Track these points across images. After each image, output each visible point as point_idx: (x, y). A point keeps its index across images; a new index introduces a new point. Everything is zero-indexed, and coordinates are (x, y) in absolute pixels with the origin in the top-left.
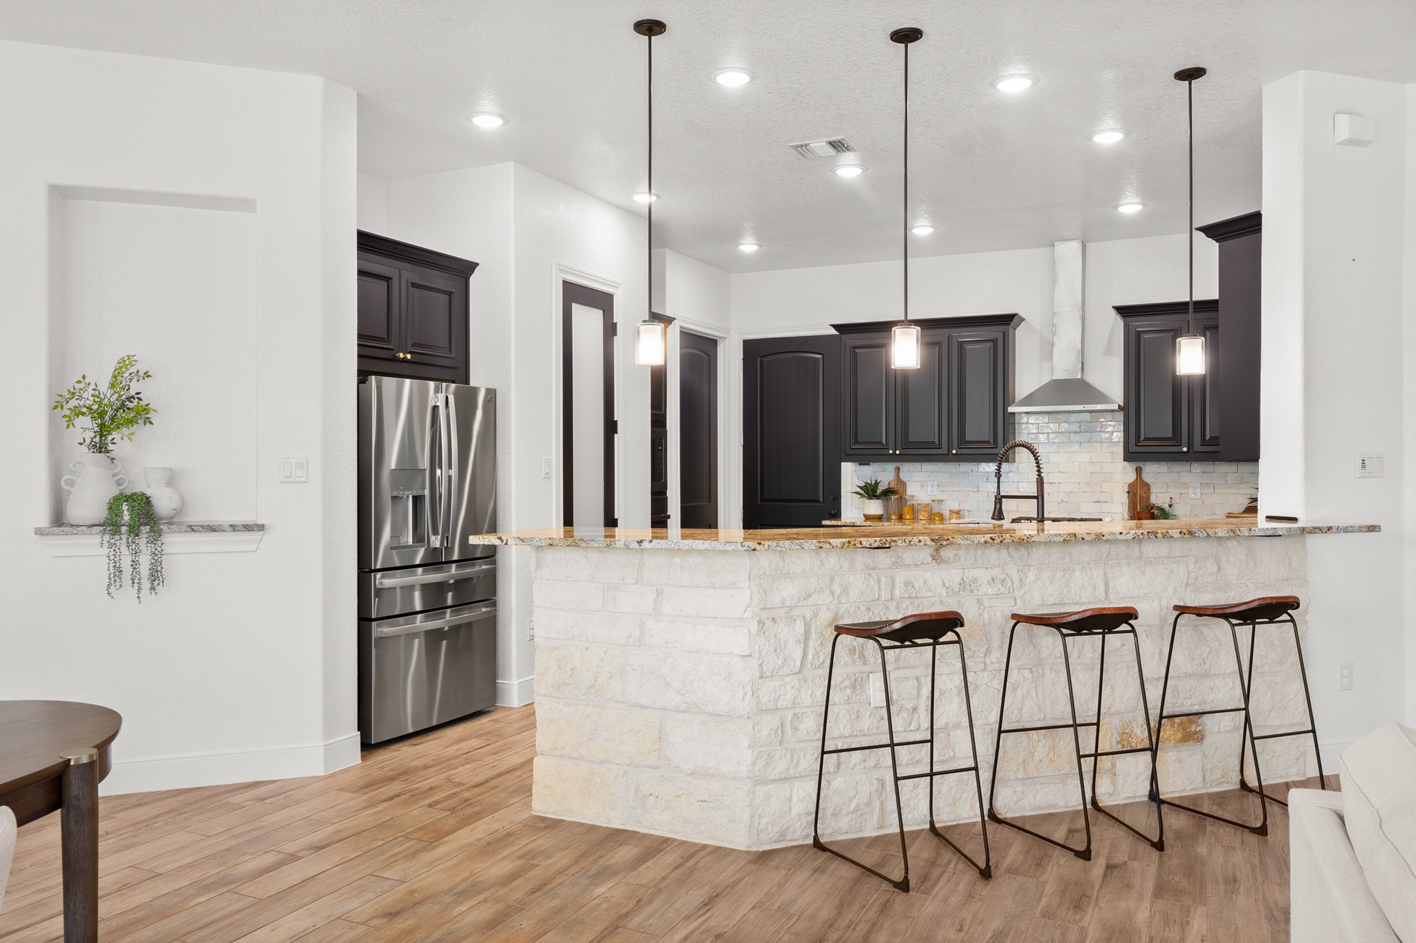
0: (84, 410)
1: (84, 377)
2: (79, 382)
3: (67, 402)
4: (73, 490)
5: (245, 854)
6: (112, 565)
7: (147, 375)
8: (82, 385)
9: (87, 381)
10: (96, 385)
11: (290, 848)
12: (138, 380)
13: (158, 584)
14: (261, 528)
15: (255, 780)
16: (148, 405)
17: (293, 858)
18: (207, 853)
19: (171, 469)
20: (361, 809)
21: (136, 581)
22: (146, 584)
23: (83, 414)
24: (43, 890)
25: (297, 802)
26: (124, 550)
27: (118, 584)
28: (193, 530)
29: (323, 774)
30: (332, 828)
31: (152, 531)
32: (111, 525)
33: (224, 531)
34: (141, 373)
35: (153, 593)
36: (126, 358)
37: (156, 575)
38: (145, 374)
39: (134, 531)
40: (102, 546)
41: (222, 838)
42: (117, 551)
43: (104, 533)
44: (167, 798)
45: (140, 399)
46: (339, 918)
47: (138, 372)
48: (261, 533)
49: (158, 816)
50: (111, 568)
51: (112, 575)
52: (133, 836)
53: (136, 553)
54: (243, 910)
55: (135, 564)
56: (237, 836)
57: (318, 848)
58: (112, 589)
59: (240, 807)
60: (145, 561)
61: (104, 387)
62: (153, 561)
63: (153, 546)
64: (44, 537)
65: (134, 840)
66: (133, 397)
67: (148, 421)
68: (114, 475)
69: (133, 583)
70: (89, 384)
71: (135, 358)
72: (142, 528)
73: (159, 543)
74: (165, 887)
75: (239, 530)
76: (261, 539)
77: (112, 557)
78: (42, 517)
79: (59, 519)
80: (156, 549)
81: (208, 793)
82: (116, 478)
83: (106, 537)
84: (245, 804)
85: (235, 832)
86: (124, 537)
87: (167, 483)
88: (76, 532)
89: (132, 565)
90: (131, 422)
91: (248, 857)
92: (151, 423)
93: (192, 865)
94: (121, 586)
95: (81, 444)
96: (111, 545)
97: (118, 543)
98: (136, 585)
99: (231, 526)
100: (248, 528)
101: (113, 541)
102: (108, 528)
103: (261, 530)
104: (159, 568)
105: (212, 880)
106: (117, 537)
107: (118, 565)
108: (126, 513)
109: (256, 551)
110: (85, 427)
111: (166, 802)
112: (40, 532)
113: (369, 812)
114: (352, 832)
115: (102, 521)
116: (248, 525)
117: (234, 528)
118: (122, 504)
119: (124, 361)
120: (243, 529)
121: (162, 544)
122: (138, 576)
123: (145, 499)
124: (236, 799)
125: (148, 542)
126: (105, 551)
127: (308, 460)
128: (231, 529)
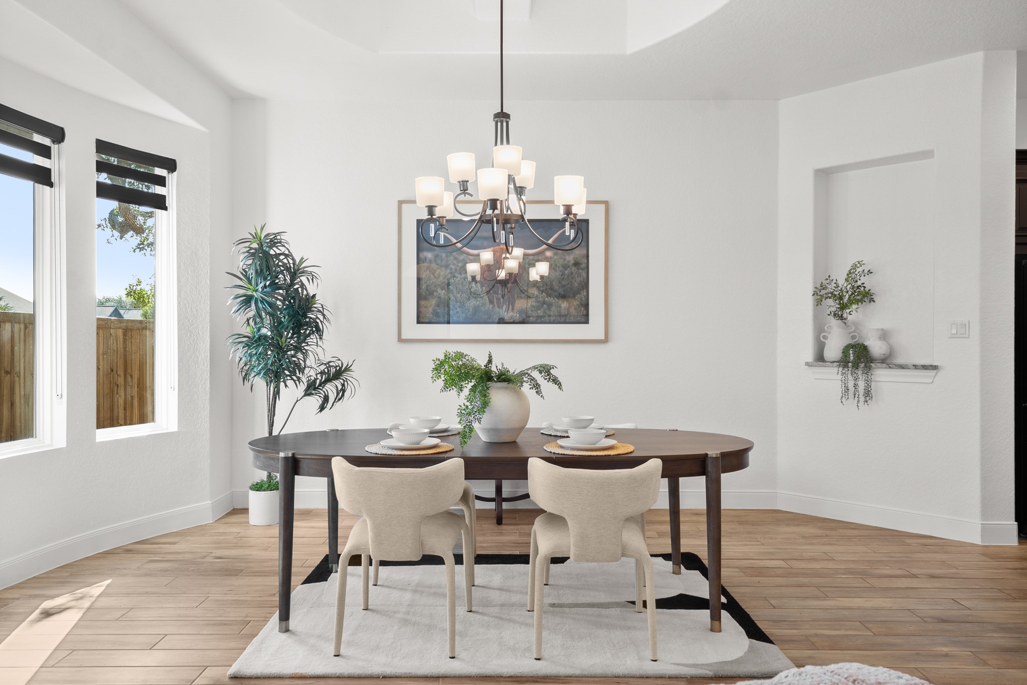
0: (830, 295)
1: (829, 276)
2: (827, 279)
3: (820, 291)
4: (826, 341)
5: (887, 566)
6: (843, 385)
7: (870, 272)
8: (828, 281)
9: (831, 278)
10: (837, 281)
11: (915, 571)
12: (864, 276)
13: (870, 399)
14: (935, 367)
15: (931, 535)
16: (870, 290)
17: (914, 576)
18: (867, 559)
19: (883, 329)
20: (986, 568)
21: (857, 396)
22: (862, 399)
23: (830, 298)
24: (778, 549)
25: (946, 553)
26: (850, 376)
27: (847, 397)
28: (890, 367)
29: (980, 543)
30: (955, 571)
31: (866, 366)
32: (843, 362)
33: (909, 369)
34: (866, 271)
35: (866, 404)
36: (857, 263)
37: (868, 394)
38: (868, 271)
39: (856, 366)
40: (838, 374)
41: (881, 555)
42: (846, 377)
43: (839, 366)
44: (871, 530)
45: (864, 287)
46: (909, 610)
47: (864, 271)
48: (935, 371)
49: (858, 536)
50: (843, 387)
51: (843, 392)
52: (837, 541)
53: (857, 379)
54: (858, 587)
55: (855, 386)
56: (891, 557)
57: (933, 577)
58: (844, 400)
59: (909, 545)
60: (861, 384)
61: (842, 282)
62: (866, 385)
63: (866, 375)
64: (811, 368)
65: (836, 543)
66: (860, 286)
67: (872, 300)
68: (850, 333)
69: (855, 397)
70: (832, 280)
71: (863, 262)
72: (860, 364)
73: (870, 374)
74: (831, 565)
75: (919, 369)
76: (936, 375)
77: (843, 381)
78: (809, 356)
79: (820, 358)
80: (868, 378)
81: (897, 534)
82: (851, 335)
83: (841, 369)
84: (912, 544)
85: (892, 555)
86: (850, 369)
87: (880, 338)
88: (825, 365)
89: (854, 386)
90: (861, 301)
91: (888, 568)
92: (874, 301)
93: (853, 561)
94: (848, 398)
95: (829, 315)
96: (843, 374)
97: (846, 373)
98: (856, 399)
99: (914, 365)
100: (925, 367)
101: (844, 371)
102: (842, 364)
103: (933, 369)
104: (870, 389)
105: (858, 570)
106: (846, 369)
107: (846, 385)
108: (851, 355)
109: (932, 383)
110: (831, 305)
111: (869, 531)
112: (807, 364)
113: (989, 571)
114: (964, 576)
115: (839, 359)
116: (925, 366)
117: (916, 367)
118: (849, 350)
119: (856, 265)
120: (921, 368)
121: (872, 375)
122: (858, 393)
123: (862, 347)
124: (908, 541)
125: (863, 373)
126: (840, 377)
127: (969, 322)
128: (913, 367)
